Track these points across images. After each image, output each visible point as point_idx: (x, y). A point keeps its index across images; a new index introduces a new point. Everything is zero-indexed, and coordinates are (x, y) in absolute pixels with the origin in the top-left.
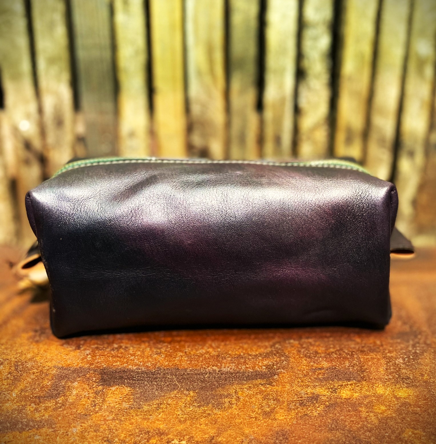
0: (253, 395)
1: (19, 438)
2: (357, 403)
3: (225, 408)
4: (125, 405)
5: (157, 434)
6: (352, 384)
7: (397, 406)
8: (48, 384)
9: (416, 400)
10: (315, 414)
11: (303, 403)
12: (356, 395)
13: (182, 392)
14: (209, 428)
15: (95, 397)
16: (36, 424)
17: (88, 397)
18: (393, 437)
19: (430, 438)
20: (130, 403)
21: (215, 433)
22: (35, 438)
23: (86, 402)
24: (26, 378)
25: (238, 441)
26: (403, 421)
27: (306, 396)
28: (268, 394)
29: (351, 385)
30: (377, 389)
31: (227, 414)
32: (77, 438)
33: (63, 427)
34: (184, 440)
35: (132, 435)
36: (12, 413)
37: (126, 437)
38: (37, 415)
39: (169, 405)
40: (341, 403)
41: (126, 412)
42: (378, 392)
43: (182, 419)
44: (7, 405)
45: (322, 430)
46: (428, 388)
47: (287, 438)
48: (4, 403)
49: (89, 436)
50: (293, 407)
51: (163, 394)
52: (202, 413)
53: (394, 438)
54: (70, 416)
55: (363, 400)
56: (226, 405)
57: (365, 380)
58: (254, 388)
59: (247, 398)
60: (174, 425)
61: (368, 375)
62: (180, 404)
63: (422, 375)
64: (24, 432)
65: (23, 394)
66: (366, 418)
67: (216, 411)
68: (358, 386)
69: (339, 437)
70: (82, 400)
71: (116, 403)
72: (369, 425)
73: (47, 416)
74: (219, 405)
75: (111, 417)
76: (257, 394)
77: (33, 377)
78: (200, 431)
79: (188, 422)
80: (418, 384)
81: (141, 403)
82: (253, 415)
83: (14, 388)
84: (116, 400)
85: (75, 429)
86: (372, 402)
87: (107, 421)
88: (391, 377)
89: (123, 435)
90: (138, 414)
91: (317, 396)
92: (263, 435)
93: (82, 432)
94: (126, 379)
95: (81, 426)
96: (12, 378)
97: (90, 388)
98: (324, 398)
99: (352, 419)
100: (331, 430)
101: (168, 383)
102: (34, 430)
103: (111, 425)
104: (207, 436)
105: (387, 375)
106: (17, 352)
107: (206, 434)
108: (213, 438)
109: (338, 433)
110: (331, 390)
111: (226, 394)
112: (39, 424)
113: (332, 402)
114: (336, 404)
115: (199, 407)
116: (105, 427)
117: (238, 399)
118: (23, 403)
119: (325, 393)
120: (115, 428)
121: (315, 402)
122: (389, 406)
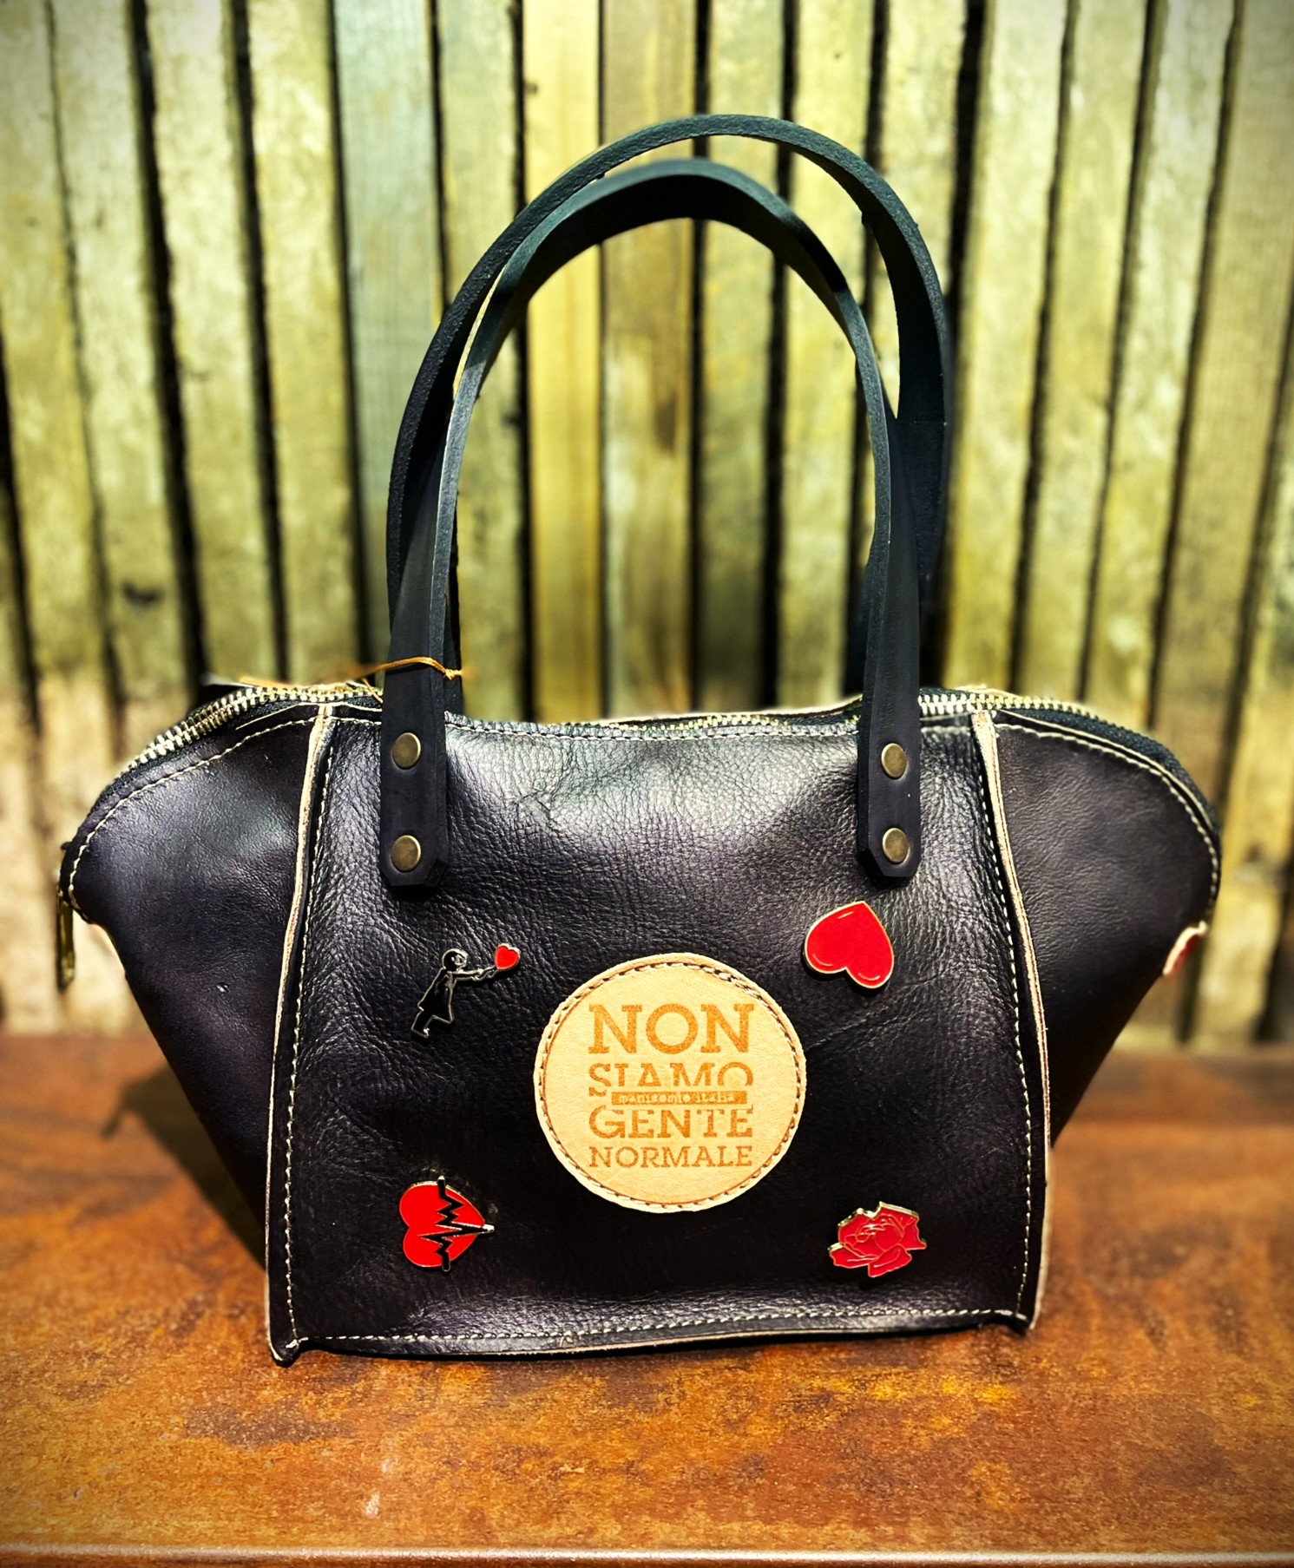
0: (711, 1388)
1: (295, 1453)
2: (900, 1410)
3: (656, 1411)
4: (477, 1400)
5: (534, 1453)
6: (899, 1373)
7: (974, 1419)
9: (1012, 1409)
10: (820, 1427)
11: (799, 1407)
12: (902, 1395)
14: (627, 1447)
15: (422, 1384)
16: (320, 1429)
17: (409, 1382)
18: (951, 1476)
19: (1017, 1481)
20: (486, 1396)
21: (636, 1456)
22: (323, 1454)
23: (405, 1391)
25: (675, 1472)
26: (976, 1446)
27: (808, 1393)
28: (739, 1388)
29: (895, 1374)
30: (944, 1384)
31: (659, 1423)
33: (368, 1436)
34: (581, 1466)
36: (276, 1408)
37: (479, 1457)
38: (321, 1413)
39: (556, 1402)
40: (872, 1409)
41: (479, 1414)
42: (944, 1391)
43: (579, 1429)
44: (265, 1393)
45: (826, 1457)
46: (1041, 1387)
47: (762, 1470)
48: (258, 1390)
49: (417, 1453)
50: (781, 1414)
51: (544, 1382)
52: (615, 1418)
54: (381, 1417)
55: (914, 1404)
56: (660, 1406)
57: (926, 1367)
58: (715, 1374)
59: (698, 1394)
60: (564, 1438)
61: (932, 1357)
62: (577, 1401)
63: (1039, 1360)
64: (302, 1444)
66: (910, 1439)
67: (639, 1417)
68: (910, 1377)
69: (853, 1471)
71: (461, 1394)
72: (913, 1452)
73: (338, 1415)
74: (648, 1407)
75: (452, 1421)
76: (718, 1386)
78: (610, 1451)
79: (589, 1436)
80: (1025, 1377)
81: (506, 1396)
82: (707, 1426)
84: (461, 1390)
85: (391, 1440)
86: (927, 1409)
87: (446, 1427)
88: (976, 1362)
89: (474, 1454)
90: (501, 1416)
91: (829, 1395)
92: (720, 1463)
93: (403, 1446)
95: (401, 1436)
98: (840, 1398)
99: (884, 1440)
100: (843, 1457)
102: (319, 1440)
103: (452, 1436)
104: (622, 1461)
105: (970, 1358)
107: (619, 1456)
108: (631, 1464)
109: (854, 1463)
110: (857, 1383)
111: (660, 1385)
112: (326, 1429)
113: (854, 1407)
114: (862, 1411)
115: (610, 1407)
116: (442, 1438)
117: (682, 1395)
118: (293, 1391)
119: (846, 1389)
120: (459, 1441)
121: (822, 1405)
122: (959, 1418)
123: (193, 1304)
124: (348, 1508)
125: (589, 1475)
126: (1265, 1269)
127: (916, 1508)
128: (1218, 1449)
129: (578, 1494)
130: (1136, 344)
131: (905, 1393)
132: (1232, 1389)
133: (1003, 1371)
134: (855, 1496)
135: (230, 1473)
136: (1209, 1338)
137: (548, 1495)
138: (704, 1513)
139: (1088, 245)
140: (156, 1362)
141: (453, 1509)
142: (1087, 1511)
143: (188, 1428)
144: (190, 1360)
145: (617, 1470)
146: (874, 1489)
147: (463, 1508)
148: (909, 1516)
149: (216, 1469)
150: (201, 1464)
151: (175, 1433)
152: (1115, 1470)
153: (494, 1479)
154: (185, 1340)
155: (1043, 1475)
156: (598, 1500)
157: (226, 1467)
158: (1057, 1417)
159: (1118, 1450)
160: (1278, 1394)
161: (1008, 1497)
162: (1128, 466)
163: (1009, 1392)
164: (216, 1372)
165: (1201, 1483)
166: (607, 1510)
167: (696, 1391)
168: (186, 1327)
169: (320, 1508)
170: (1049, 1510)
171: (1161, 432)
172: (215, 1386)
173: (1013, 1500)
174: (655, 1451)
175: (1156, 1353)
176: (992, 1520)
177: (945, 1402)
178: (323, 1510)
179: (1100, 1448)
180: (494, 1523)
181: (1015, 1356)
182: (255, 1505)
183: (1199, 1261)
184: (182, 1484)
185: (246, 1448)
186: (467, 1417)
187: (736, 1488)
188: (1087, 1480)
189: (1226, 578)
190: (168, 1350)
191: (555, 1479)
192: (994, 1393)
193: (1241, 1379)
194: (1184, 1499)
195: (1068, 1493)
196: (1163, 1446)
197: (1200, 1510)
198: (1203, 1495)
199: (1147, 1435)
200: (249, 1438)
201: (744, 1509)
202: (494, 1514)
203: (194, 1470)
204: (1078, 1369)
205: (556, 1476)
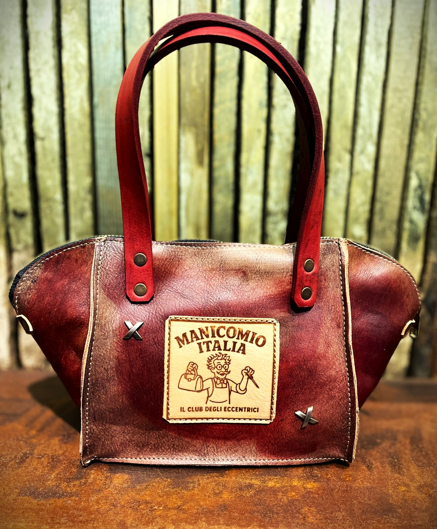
0: (210, 482)
1: (58, 502)
2: (277, 490)
3: (190, 489)
4: (125, 485)
5: (145, 503)
7: (303, 493)
8: (75, 471)
9: (317, 490)
10: (248, 495)
11: (241, 489)
12: (278, 485)
13: (163, 479)
14: (178, 501)
15: (106, 480)
16: (68, 494)
17: (101, 479)
19: (318, 513)
20: (128, 484)
21: (181, 504)
22: (68, 502)
23: (100, 482)
24: (60, 466)
25: (195, 509)
26: (304, 502)
27: (244, 484)
28: (220, 482)
29: (276, 479)
30: (294, 482)
31: (190, 493)
32: (94, 503)
33: (85, 497)
34: (161, 507)
35: (128, 503)
36: (52, 487)
37: (125, 504)
38: (68, 489)
39: (154, 486)
40: (267, 489)
41: (125, 490)
42: (293, 484)
43: (161, 495)
44: (49, 482)
45: (250, 505)
46: (328, 483)
47: (227, 509)
48: (47, 481)
49: (102, 502)
50: (234, 491)
51: (150, 480)
52: (174, 492)
53: (295, 511)
54: (90, 491)
55: (282, 488)
57: (287, 476)
58: (211, 478)
59: (205, 484)
60: (156, 498)
61: (290, 473)
62: (161, 486)
63: (327, 475)
64: (61, 499)
65: (58, 476)
66: (280, 499)
67: (183, 491)
68: (281, 480)
69: (259, 509)
70: (97, 481)
71: (119, 484)
72: (281, 504)
73: (75, 490)
74: (187, 488)
75: (116, 492)
76: (212, 482)
77: (64, 466)
78: (172, 502)
79: (165, 497)
80: (322, 480)
81: (135, 484)
82: (207, 494)
83: (52, 472)
84: (119, 482)
85: (93, 498)
86: (287, 490)
87: (113, 494)
88: (305, 475)
89: (123, 503)
90: (133, 491)
91: (252, 485)
92: (211, 506)
93: (97, 500)
94: (126, 469)
95: (97, 496)
96: (50, 466)
97: (102, 474)
98: (257, 486)
99: (271, 500)
100: (256, 505)
101: (154, 473)
102: (67, 497)
103: (115, 497)
105: (303, 474)
106: (53, 449)
107: (175, 504)
108: (179, 506)
109: (260, 507)
110: (262, 481)
111: (191, 481)
112: (70, 494)
113: (261, 489)
114: (263, 490)
115: (173, 488)
116: (112, 497)
117: (199, 485)
118: (59, 482)
119: (258, 483)
120: (118, 498)
121: (249, 488)
122: (298, 493)
123: (25, 454)
124: (76, 520)
125: (164, 510)
126: (409, 447)
127: (282, 521)
128: (391, 504)
129: (160, 516)
130: (360, 131)
131: (279, 485)
132: (396, 485)
133: (314, 478)
134: (260, 517)
135: (34, 508)
136: (388, 468)
137: (149, 516)
138: (205, 522)
139: (343, 98)
140: (10, 472)
141: (114, 520)
142: (343, 523)
143: (20, 493)
144: (22, 472)
145: (175, 508)
146: (267, 515)
147: (118, 520)
148: (279, 524)
149: (29, 507)
150: (24, 505)
151: (15, 495)
152: (354, 510)
153: (130, 511)
154: (21, 466)
155: (328, 511)
156: (167, 518)
157: (33, 506)
158: (333, 493)
159: (355, 504)
160: (413, 487)
161: (315, 518)
162: (358, 173)
163: (316, 485)
164: (32, 476)
165: (385, 515)
166: (170, 521)
167: (204, 483)
168: (22, 461)
169: (66, 520)
170: (330, 523)
171: (369, 161)
172: (31, 480)
173: (317, 519)
174: (188, 502)
175: (369, 473)
176: (309, 526)
177: (293, 488)
178: (67, 520)
179: (349, 503)
180: (129, 525)
181: (319, 473)
182: (42, 518)
183: (385, 444)
184: (16, 511)
185: (41, 500)
186: (121, 491)
187: (217, 514)
188: (343, 513)
189: (392, 212)
190: (15, 469)
191: (152, 511)
192: (311, 485)
193: (400, 481)
194: (378, 519)
195: (337, 517)
196: (371, 502)
197: (384, 524)
198: (385, 519)
199: (366, 499)
200: (42, 497)
201: (219, 521)
202: (129, 522)
203: (21, 507)
204: (341, 478)
205: (152, 510)
